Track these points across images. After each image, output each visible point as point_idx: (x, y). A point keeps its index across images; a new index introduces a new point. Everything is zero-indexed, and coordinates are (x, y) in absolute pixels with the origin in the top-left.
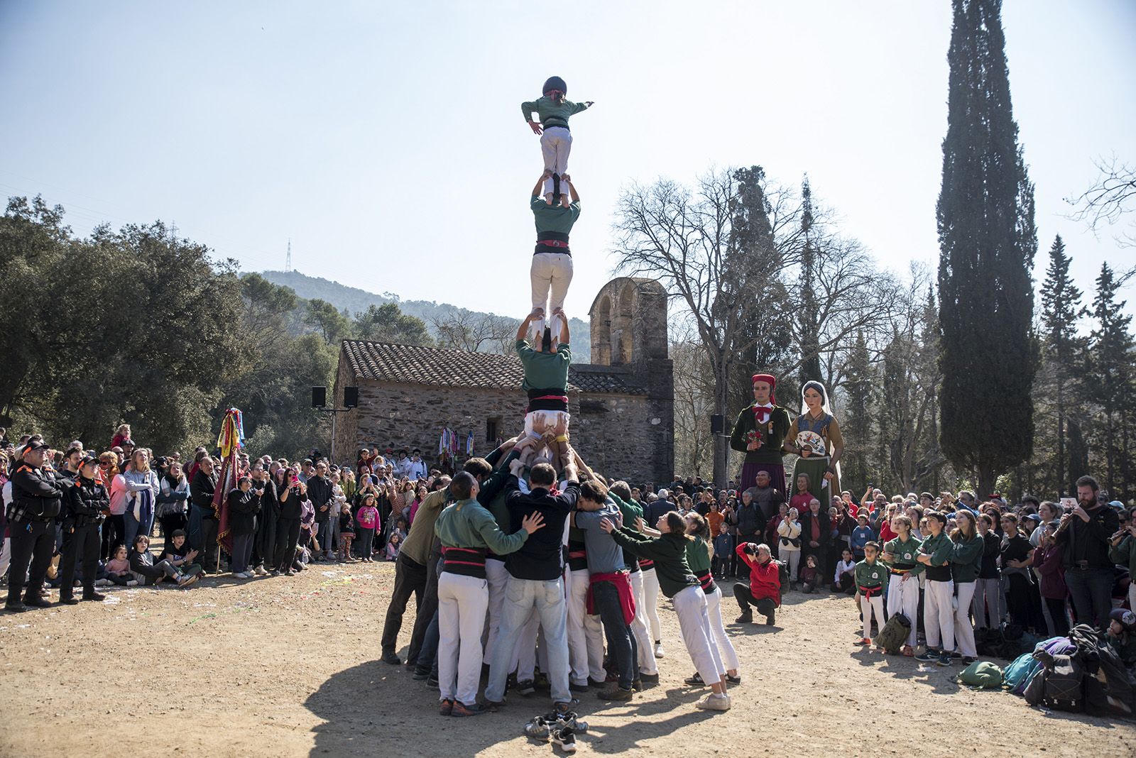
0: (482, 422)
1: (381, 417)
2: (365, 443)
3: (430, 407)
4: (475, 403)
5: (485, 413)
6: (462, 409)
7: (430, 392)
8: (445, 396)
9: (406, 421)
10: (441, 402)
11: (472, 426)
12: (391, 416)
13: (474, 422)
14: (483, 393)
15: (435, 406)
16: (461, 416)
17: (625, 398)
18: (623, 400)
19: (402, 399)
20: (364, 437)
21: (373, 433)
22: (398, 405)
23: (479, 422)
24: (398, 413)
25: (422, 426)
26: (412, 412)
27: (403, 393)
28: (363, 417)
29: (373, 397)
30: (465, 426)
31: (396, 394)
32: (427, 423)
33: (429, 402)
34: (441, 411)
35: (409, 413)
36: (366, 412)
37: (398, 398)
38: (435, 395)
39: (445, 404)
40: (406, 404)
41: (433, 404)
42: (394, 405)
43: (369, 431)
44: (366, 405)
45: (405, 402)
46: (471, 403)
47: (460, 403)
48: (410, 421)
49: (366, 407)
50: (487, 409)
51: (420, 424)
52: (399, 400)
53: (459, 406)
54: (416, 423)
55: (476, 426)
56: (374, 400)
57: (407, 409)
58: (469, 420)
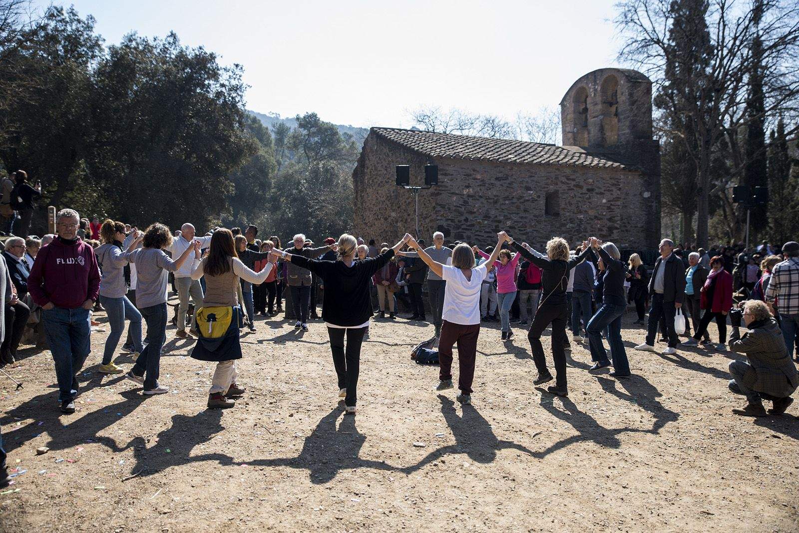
0: (542, 196)
1: (456, 194)
3: (498, 183)
4: (535, 179)
5: (544, 188)
6: (524, 185)
7: (498, 169)
8: (510, 173)
9: (478, 197)
10: (506, 179)
11: (534, 200)
12: (465, 193)
13: (535, 197)
15: (502, 182)
16: (524, 192)
19: (474, 176)
20: (442, 213)
21: (449, 209)
22: (471, 181)
23: (539, 197)
24: (471, 190)
25: (492, 201)
26: (483, 188)
27: (474, 170)
28: (440, 194)
29: (449, 175)
30: (528, 200)
31: (468, 172)
32: (495, 199)
33: (497, 179)
34: (507, 187)
35: (480, 189)
36: (443, 189)
37: (470, 175)
38: (502, 172)
39: (510, 180)
40: (478, 181)
41: (500, 181)
42: (468, 182)
43: (446, 207)
44: (443, 182)
45: (477, 179)
46: (532, 178)
47: (523, 179)
48: (481, 197)
49: (443, 184)
50: (546, 184)
51: (490, 199)
52: (471, 177)
53: (521, 182)
54: (486, 199)
55: (537, 200)
56: (449, 177)
57: (479, 186)
58: (531, 195)
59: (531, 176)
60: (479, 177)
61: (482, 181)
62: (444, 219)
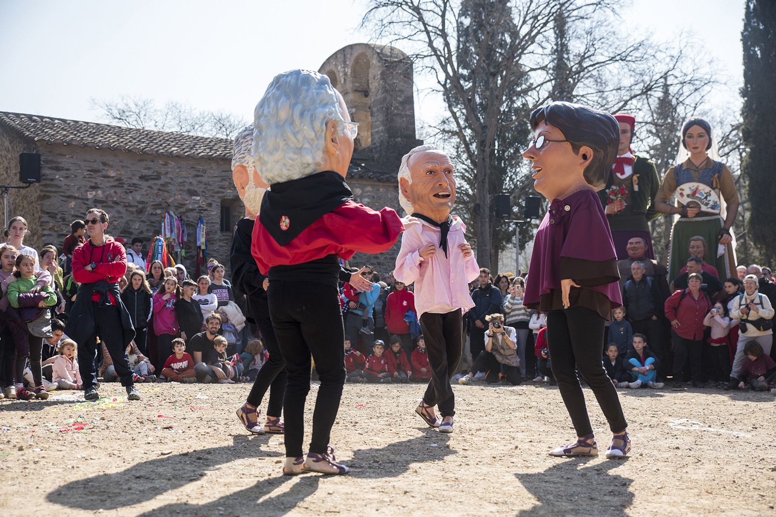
0: (214, 204)
1: (76, 198)
2: (52, 233)
3: (144, 184)
4: (205, 179)
5: (218, 192)
6: (186, 188)
7: (144, 164)
8: (163, 170)
9: (110, 203)
10: (158, 177)
11: (201, 210)
12: (90, 196)
13: (204, 205)
14: (214, 165)
15: (150, 183)
16: (187, 197)
17: (373, 186)
18: (369, 188)
19: (104, 173)
20: (51, 225)
21: (64, 220)
22: (99, 180)
23: (210, 205)
24: (100, 192)
25: (134, 209)
26: (119, 190)
27: (104, 164)
28: (49, 197)
29: (62, 169)
30: (192, 210)
31: (95, 166)
32: (140, 206)
33: (142, 178)
34: (159, 190)
35: (115, 192)
36: (53, 189)
37: (99, 171)
38: (149, 168)
39: (163, 180)
40: (111, 180)
41: (147, 180)
42: (94, 180)
43: (58, 217)
44: (52, 180)
45: (109, 177)
46: (199, 179)
47: (185, 180)
48: (116, 203)
49: (52, 183)
50: (220, 188)
51: (131, 206)
52: (100, 174)
53: (182, 184)
54: (125, 206)
55: (206, 210)
56: (64, 173)
57: (113, 186)
58: (197, 202)
59: (198, 176)
60: (112, 173)
61: (117, 180)
62: (55, 234)
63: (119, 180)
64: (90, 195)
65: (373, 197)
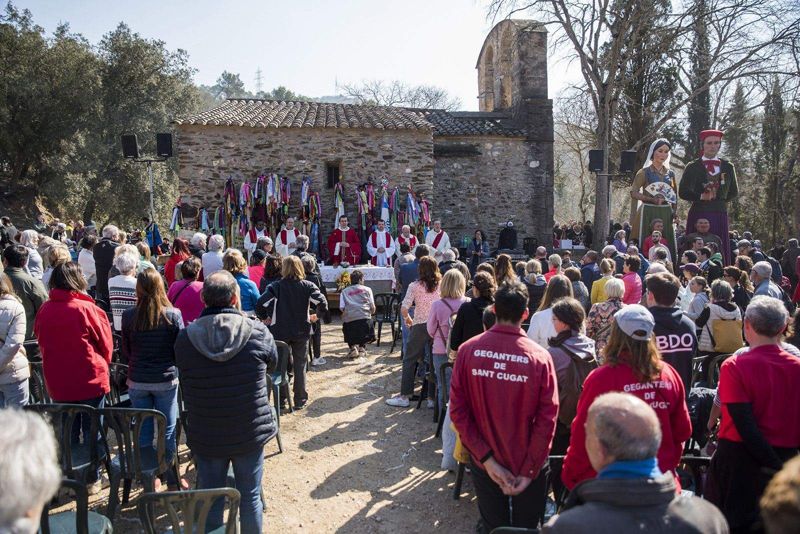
0: (318, 166)
1: (204, 166)
2: (187, 195)
3: (258, 152)
4: (310, 145)
5: (321, 156)
6: (293, 154)
7: (257, 135)
8: (274, 139)
9: (231, 170)
10: (270, 146)
11: (307, 171)
12: (215, 165)
13: (309, 167)
14: (318, 133)
15: (264, 151)
16: (294, 161)
18: (499, 143)
19: (225, 145)
20: (186, 189)
21: (196, 184)
22: (222, 151)
23: (315, 167)
24: (222, 161)
25: (250, 173)
26: (237, 158)
27: (226, 138)
28: (184, 167)
29: (193, 144)
30: (299, 172)
31: (218, 140)
32: (255, 170)
33: (257, 147)
34: (271, 156)
35: (235, 160)
36: (187, 161)
37: (221, 144)
38: (262, 139)
39: (275, 147)
40: (231, 150)
41: (261, 149)
42: (217, 151)
43: (191, 182)
44: (186, 153)
45: (229, 148)
46: (306, 145)
47: (292, 146)
48: (236, 169)
49: (186, 155)
50: (323, 152)
51: (248, 171)
52: (222, 146)
53: (291, 150)
54: (243, 171)
55: (311, 171)
56: (194, 147)
57: (232, 156)
58: (303, 165)
59: (304, 143)
60: (232, 145)
61: (236, 150)
62: (189, 196)
63: (238, 150)
64: (215, 163)
65: (503, 151)
